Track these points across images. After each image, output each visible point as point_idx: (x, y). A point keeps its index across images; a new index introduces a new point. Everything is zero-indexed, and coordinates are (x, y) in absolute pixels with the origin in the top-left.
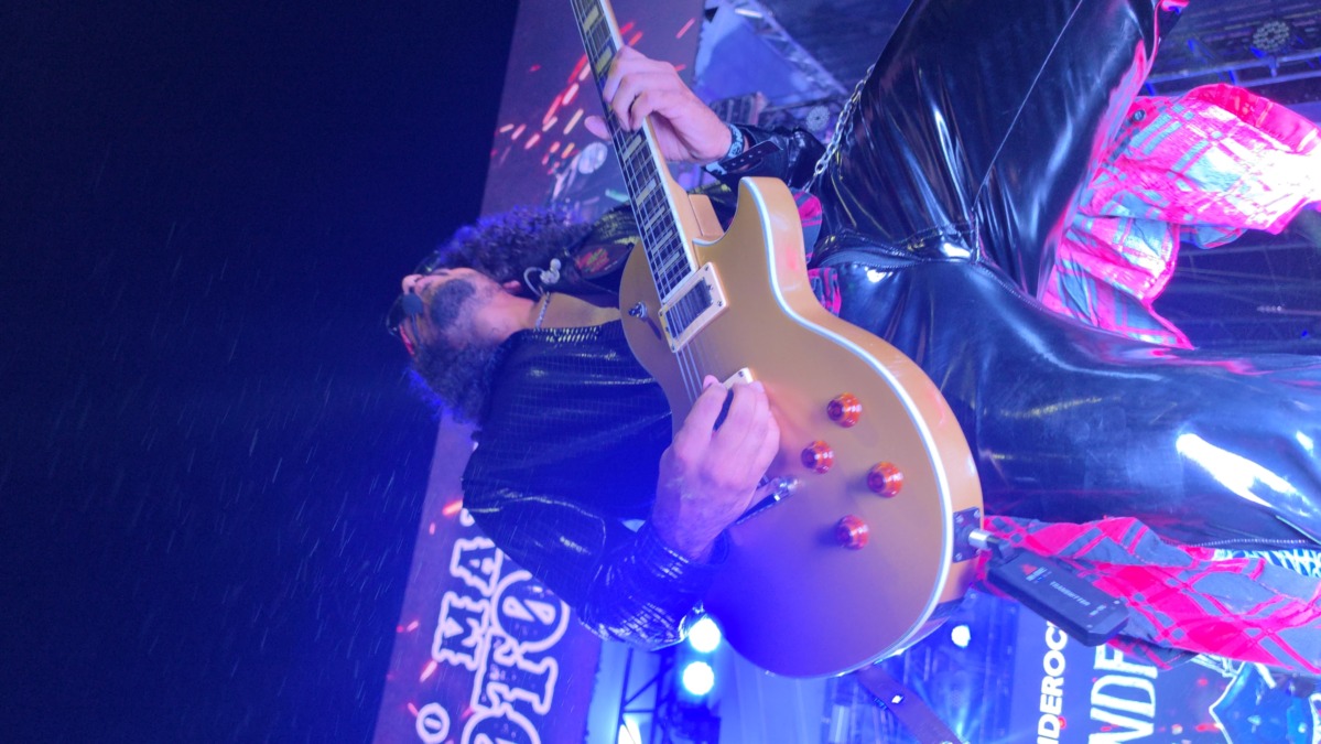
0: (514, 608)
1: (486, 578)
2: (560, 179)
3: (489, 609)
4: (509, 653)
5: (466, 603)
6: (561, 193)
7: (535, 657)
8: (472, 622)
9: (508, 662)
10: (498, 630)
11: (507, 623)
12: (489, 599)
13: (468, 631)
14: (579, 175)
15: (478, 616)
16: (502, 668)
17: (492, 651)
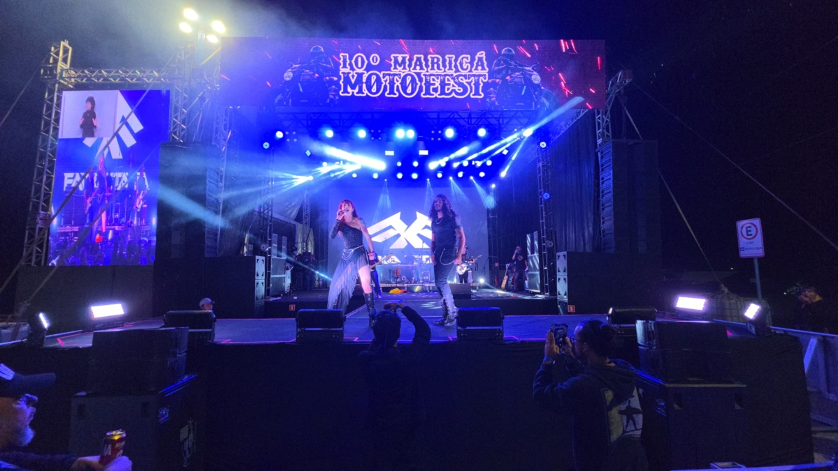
0: (409, 79)
1: (415, 68)
2: (530, 69)
3: (407, 72)
4: (397, 81)
5: (407, 63)
6: (526, 70)
7: (398, 90)
8: (402, 67)
9: (395, 81)
10: (402, 75)
11: (404, 79)
12: (410, 71)
13: (400, 66)
14: (531, 75)
15: (404, 68)
16: (393, 79)
17: (396, 75)
